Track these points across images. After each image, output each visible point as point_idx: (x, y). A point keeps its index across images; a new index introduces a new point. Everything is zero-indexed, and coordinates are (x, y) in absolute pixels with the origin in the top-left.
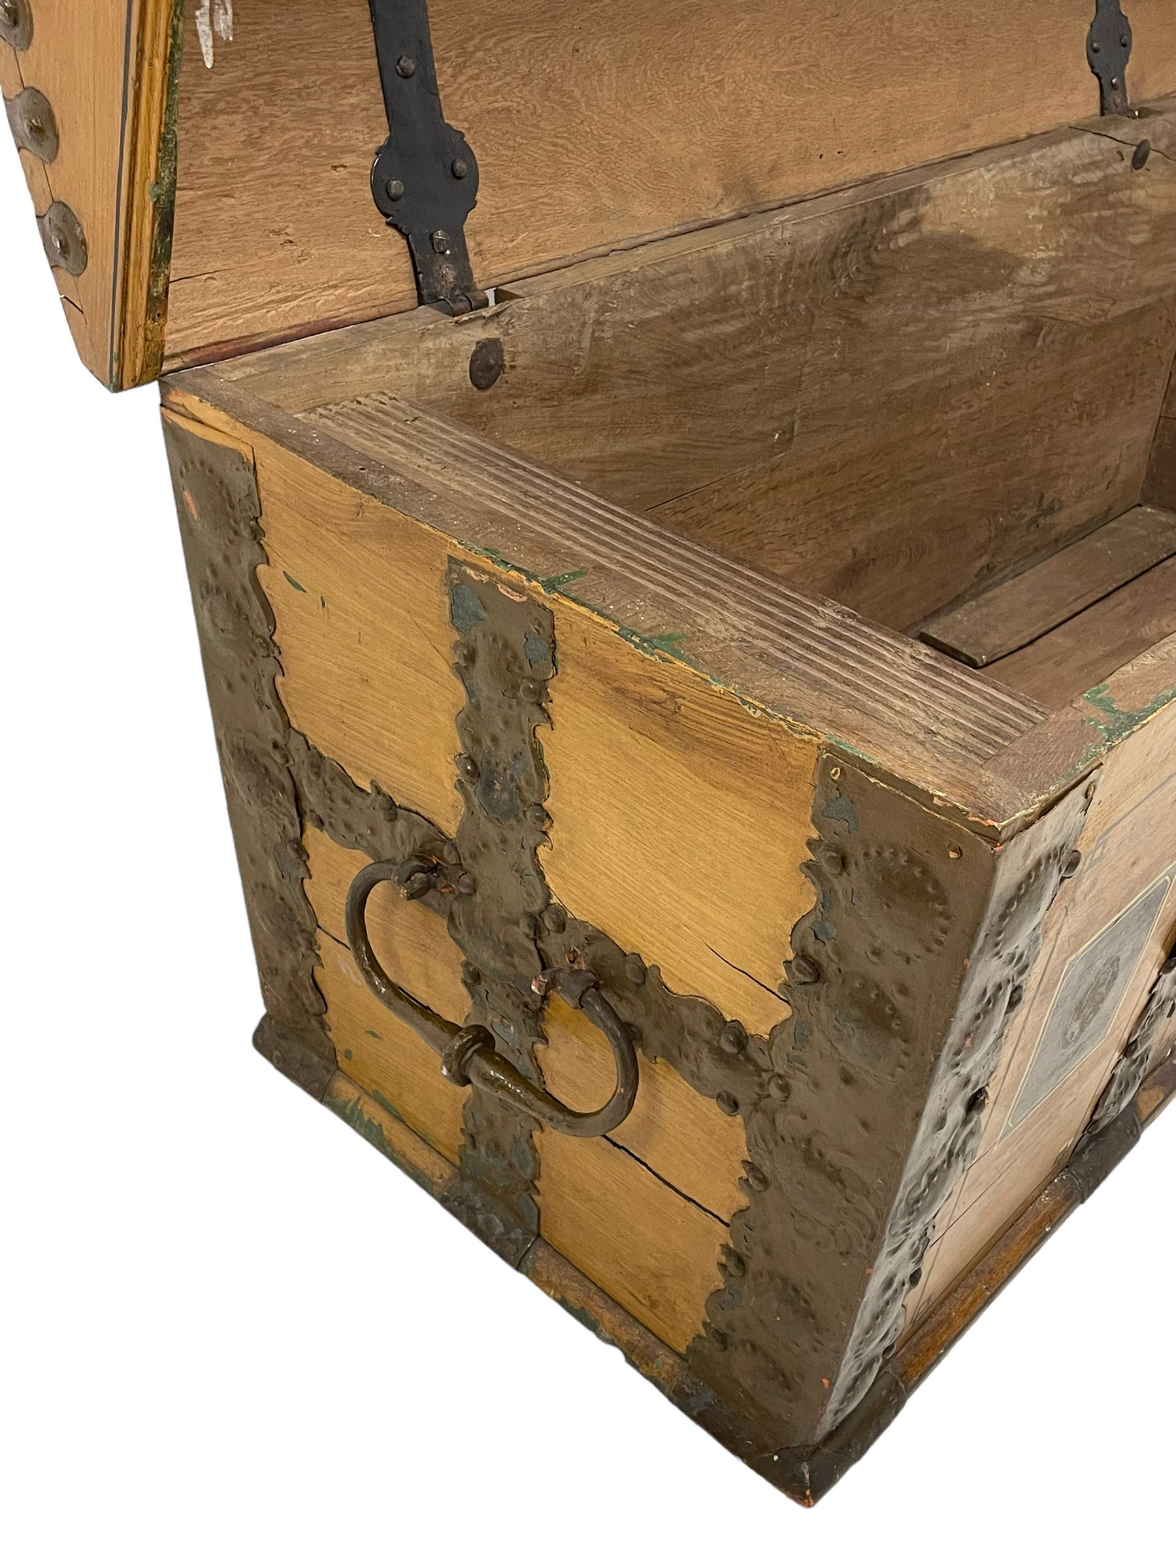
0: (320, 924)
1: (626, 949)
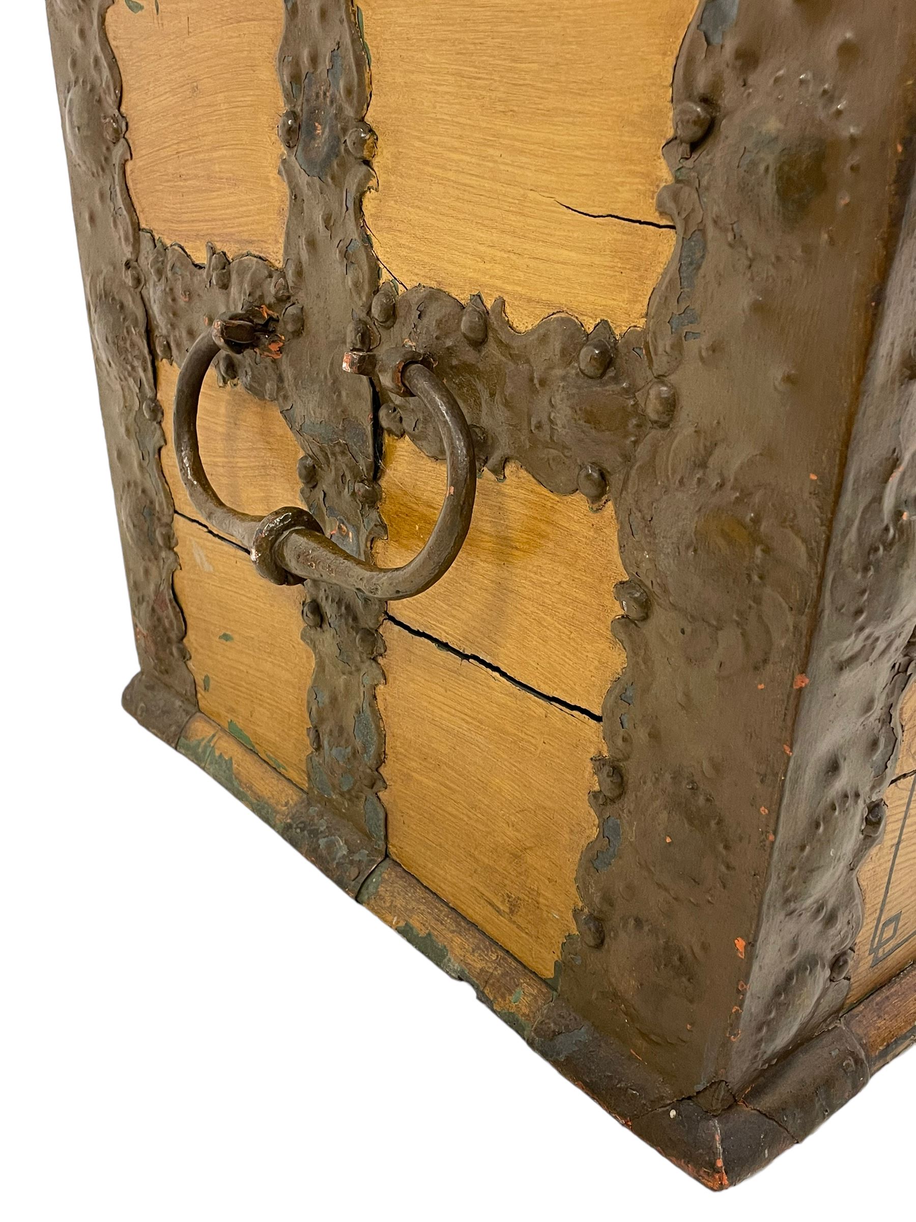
0: (177, 508)
1: (464, 297)
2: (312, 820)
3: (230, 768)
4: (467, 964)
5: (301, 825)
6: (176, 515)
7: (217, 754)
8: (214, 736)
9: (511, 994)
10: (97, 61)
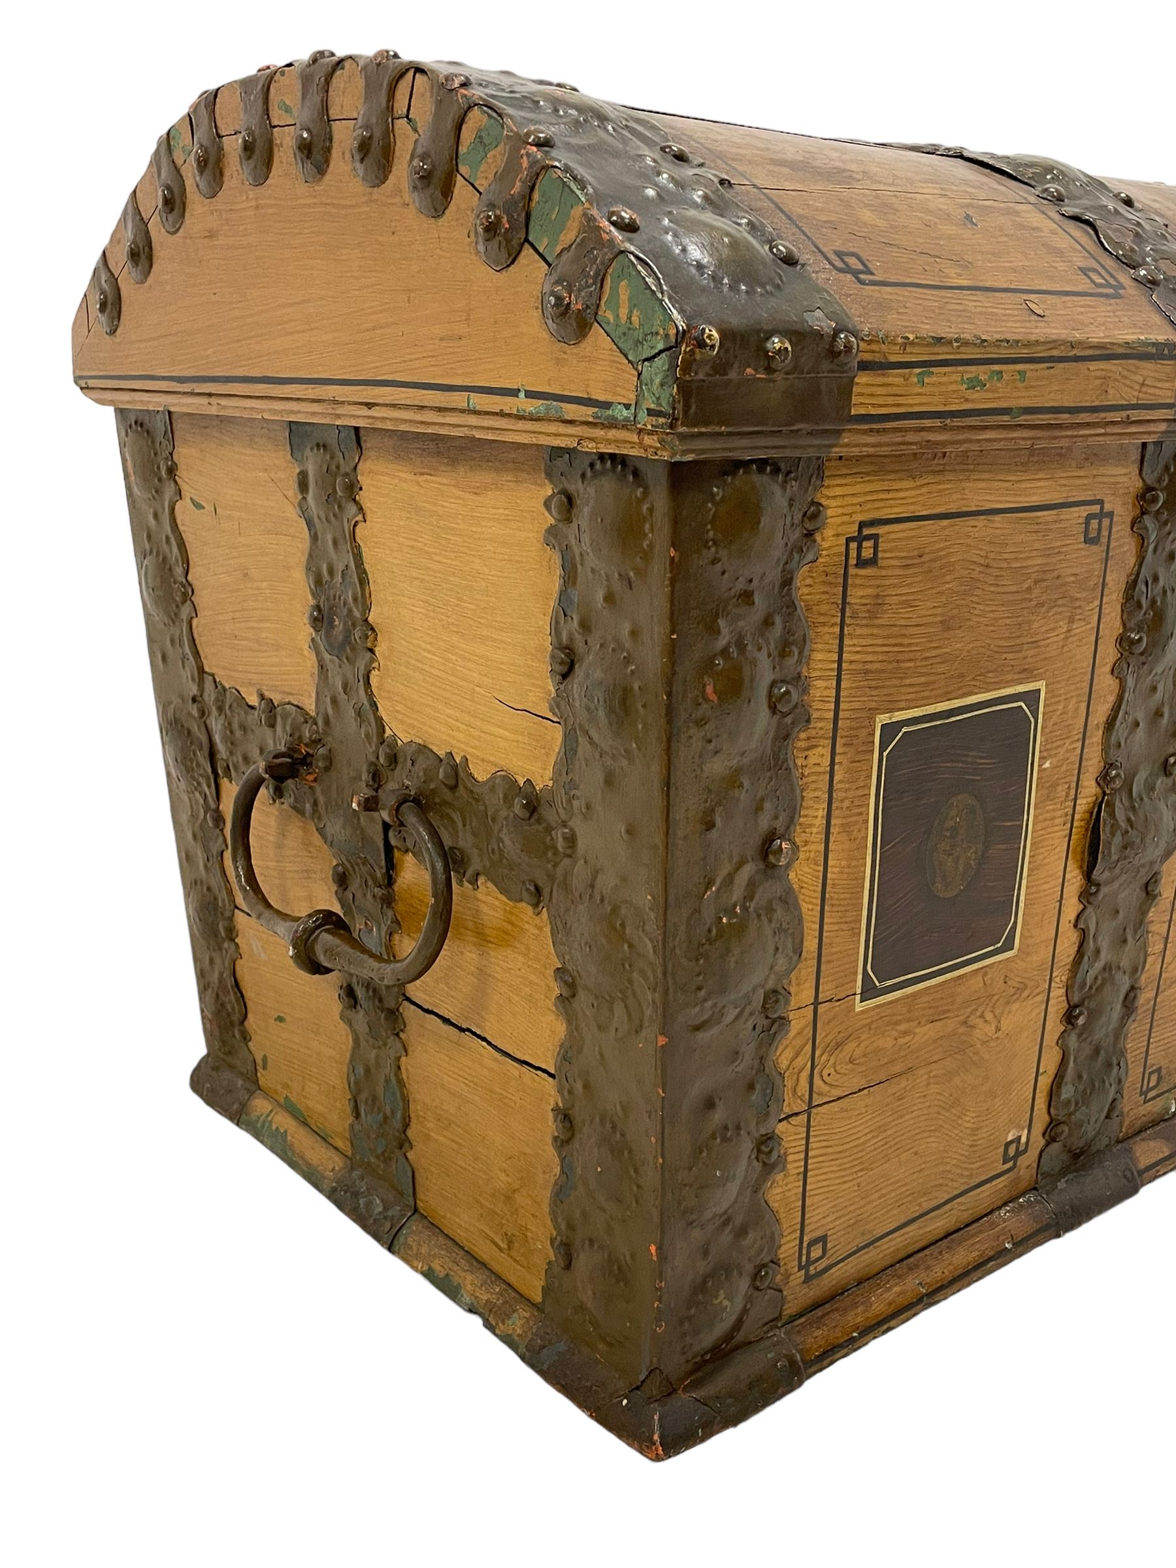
0: (238, 905)
1: (441, 753)
2: (354, 1183)
3: (285, 1140)
4: (476, 1297)
5: (344, 1188)
6: (236, 911)
7: (274, 1128)
8: (271, 1111)
9: (509, 1318)
10: (167, 538)
